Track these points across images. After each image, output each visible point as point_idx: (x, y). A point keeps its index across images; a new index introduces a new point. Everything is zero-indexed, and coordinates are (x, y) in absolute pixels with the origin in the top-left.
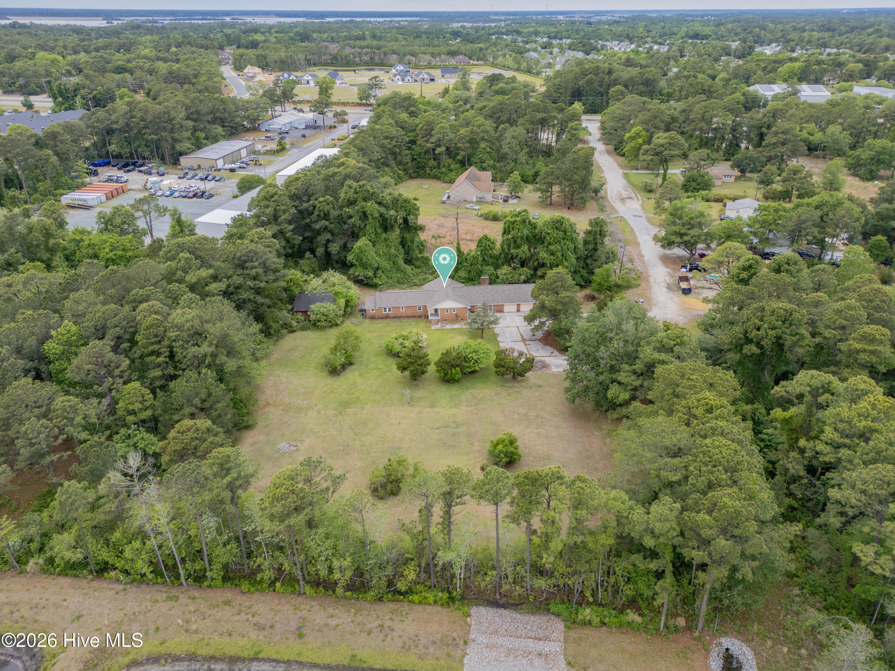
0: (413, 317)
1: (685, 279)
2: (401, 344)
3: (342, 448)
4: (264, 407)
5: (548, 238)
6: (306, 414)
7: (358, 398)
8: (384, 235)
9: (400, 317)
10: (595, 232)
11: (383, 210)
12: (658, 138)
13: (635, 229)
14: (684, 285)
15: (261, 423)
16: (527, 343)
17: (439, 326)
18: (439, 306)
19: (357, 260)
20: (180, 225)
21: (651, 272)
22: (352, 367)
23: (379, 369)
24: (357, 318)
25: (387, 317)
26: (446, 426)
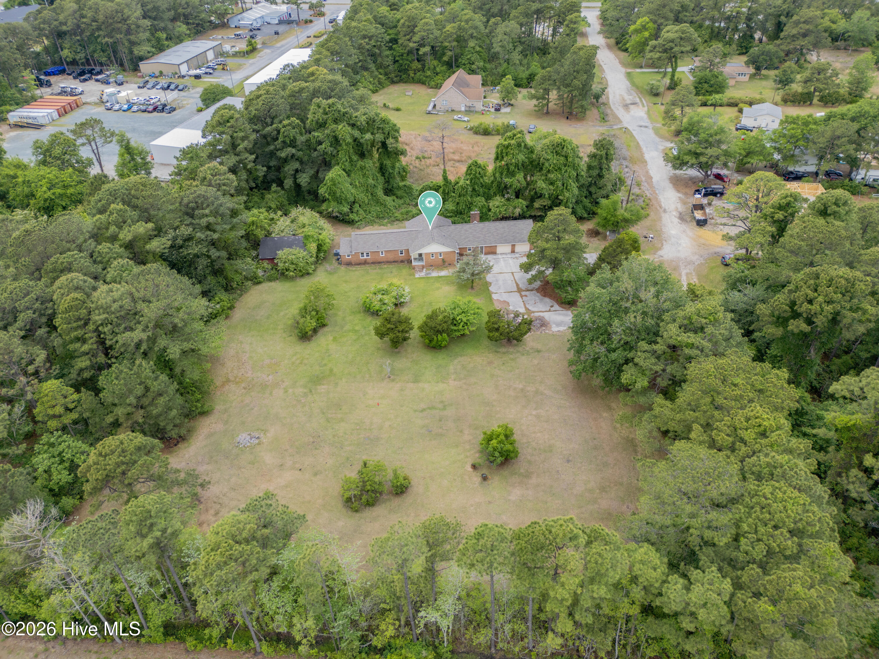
0: (394, 262)
1: (701, 207)
2: (381, 300)
3: (311, 440)
4: (223, 385)
5: (547, 164)
6: (271, 393)
7: (331, 370)
8: (360, 163)
9: (380, 263)
10: (601, 156)
11: (357, 133)
12: (668, 32)
13: (641, 143)
14: (699, 215)
15: (219, 407)
16: (523, 293)
17: (423, 274)
18: (423, 251)
19: (329, 194)
20: (129, 153)
21: (661, 198)
22: (326, 329)
23: (356, 331)
24: (331, 265)
25: (365, 263)
26: (432, 408)
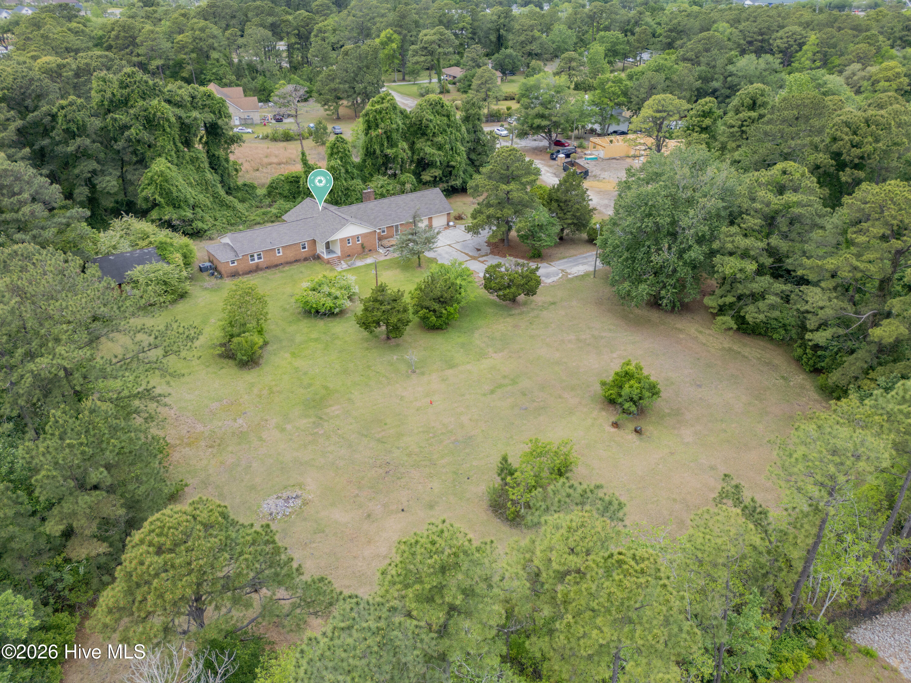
1: (571, 164)
3: (381, 471)
5: (430, 127)
7: (326, 388)
9: (276, 266)
10: (475, 115)
11: (179, 112)
16: (481, 259)
17: (344, 265)
18: (338, 237)
22: (270, 349)
23: (316, 340)
25: (257, 269)
26: (500, 386)
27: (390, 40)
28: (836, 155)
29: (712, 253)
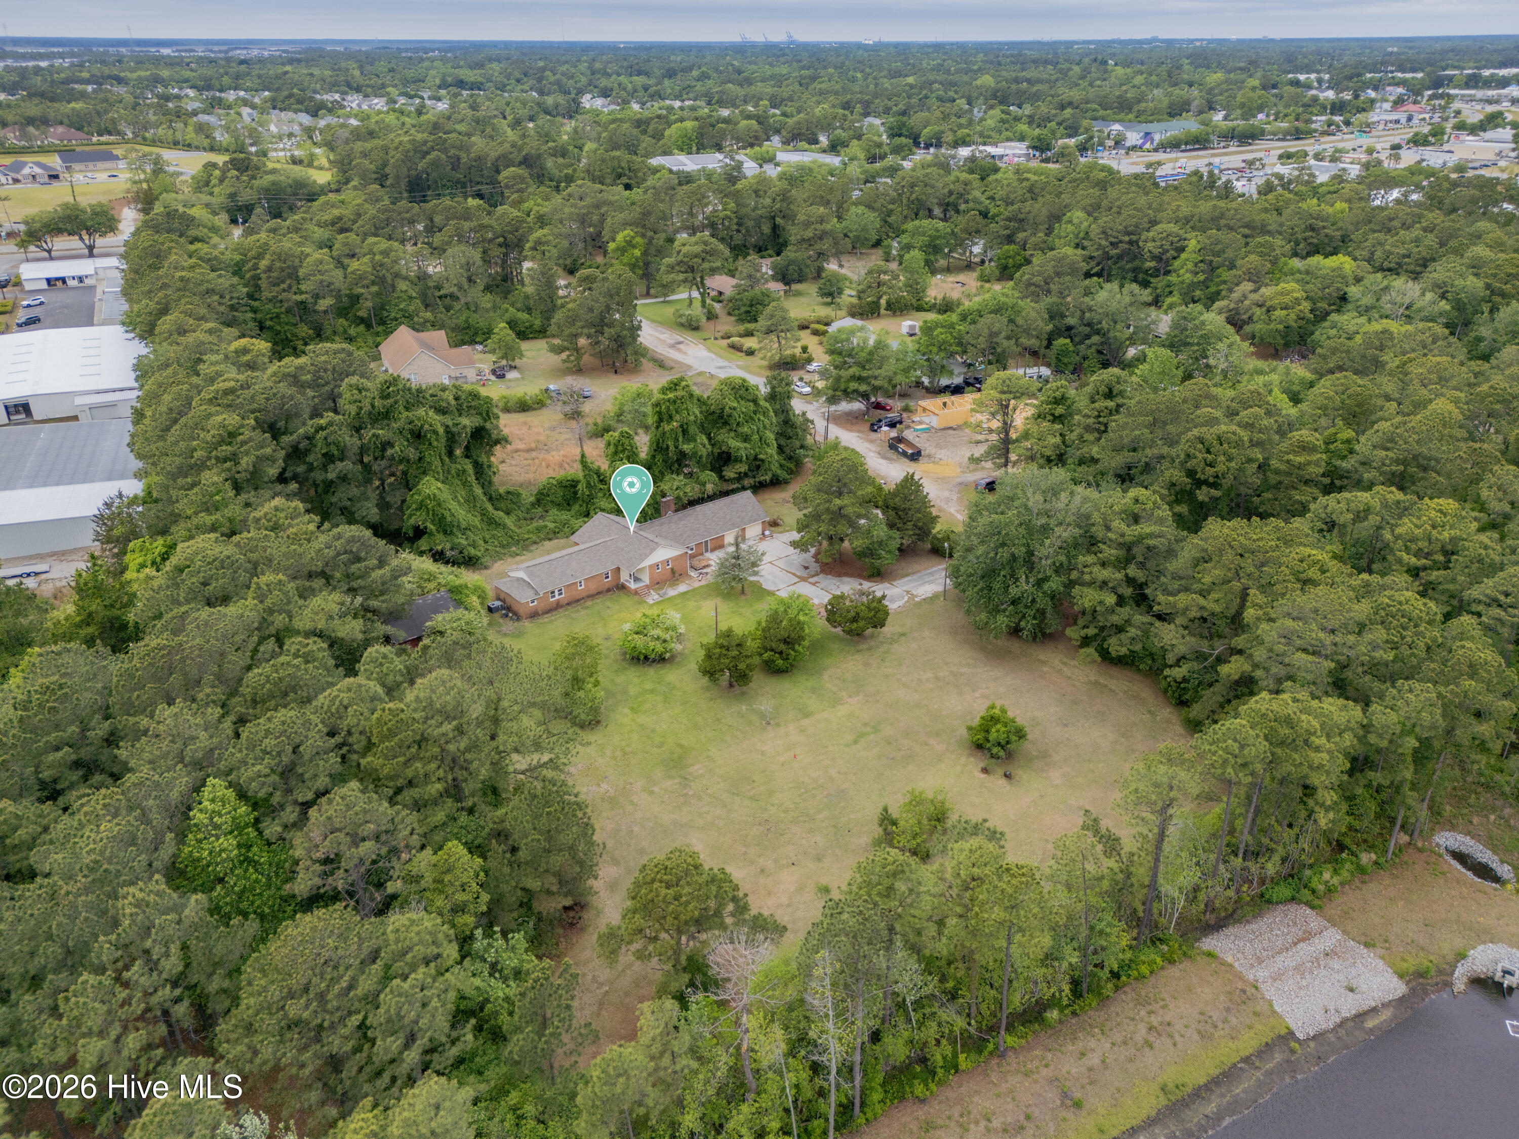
0: (599, 593)
1: (899, 440)
3: (762, 828)
5: (734, 415)
6: (632, 803)
7: (680, 745)
9: (577, 601)
11: (446, 419)
14: (908, 449)
16: (810, 580)
17: (657, 596)
18: (647, 563)
23: (652, 691)
25: (558, 606)
26: (862, 735)
27: (630, 244)
28: (1191, 473)
29: (1071, 584)
